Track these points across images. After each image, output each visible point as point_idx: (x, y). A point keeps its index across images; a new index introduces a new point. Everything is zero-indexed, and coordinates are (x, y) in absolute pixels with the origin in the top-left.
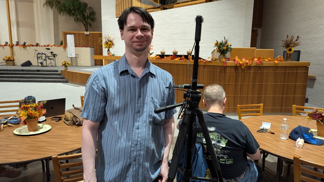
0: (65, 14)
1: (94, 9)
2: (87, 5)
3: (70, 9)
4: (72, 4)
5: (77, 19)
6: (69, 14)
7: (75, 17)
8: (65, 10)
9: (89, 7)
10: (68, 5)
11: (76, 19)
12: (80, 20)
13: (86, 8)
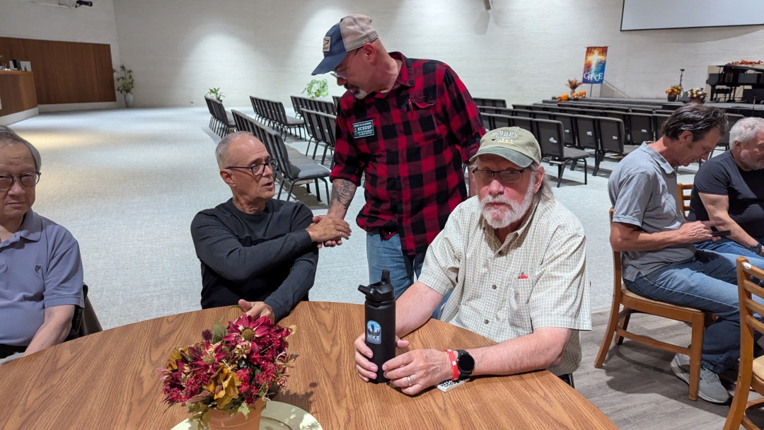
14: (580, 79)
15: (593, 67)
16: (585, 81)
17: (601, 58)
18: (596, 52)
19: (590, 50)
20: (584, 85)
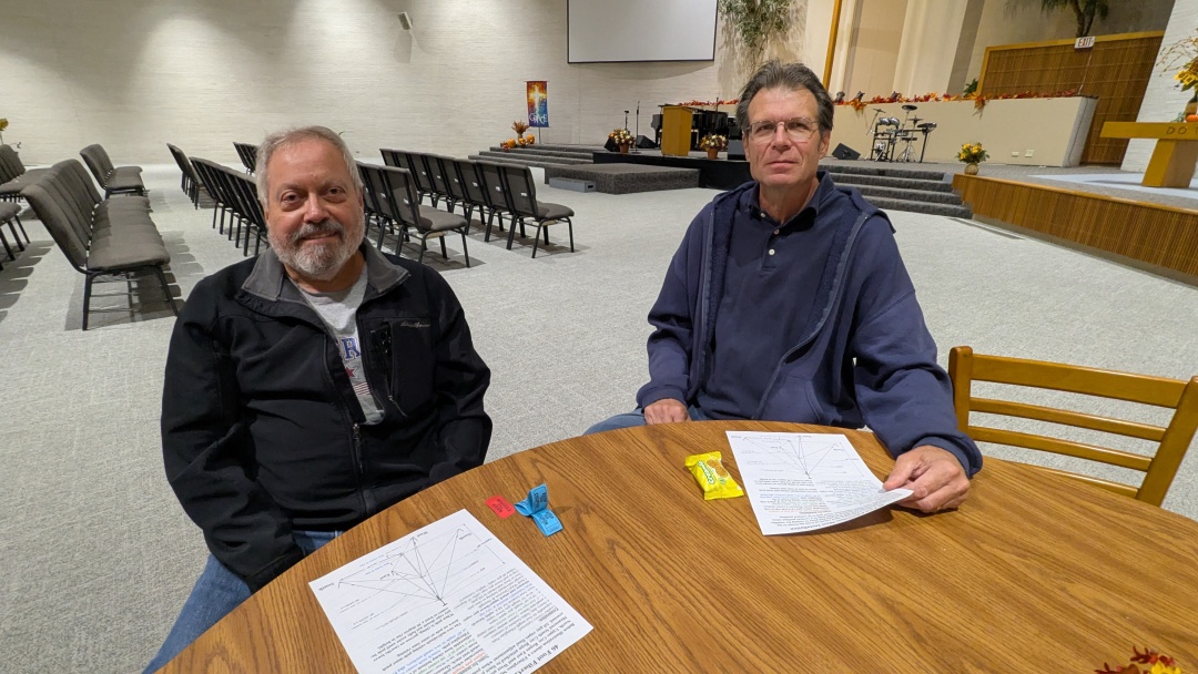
14: (527, 123)
15: (537, 106)
16: (532, 124)
17: (542, 95)
18: (537, 88)
19: (530, 85)
20: (531, 128)
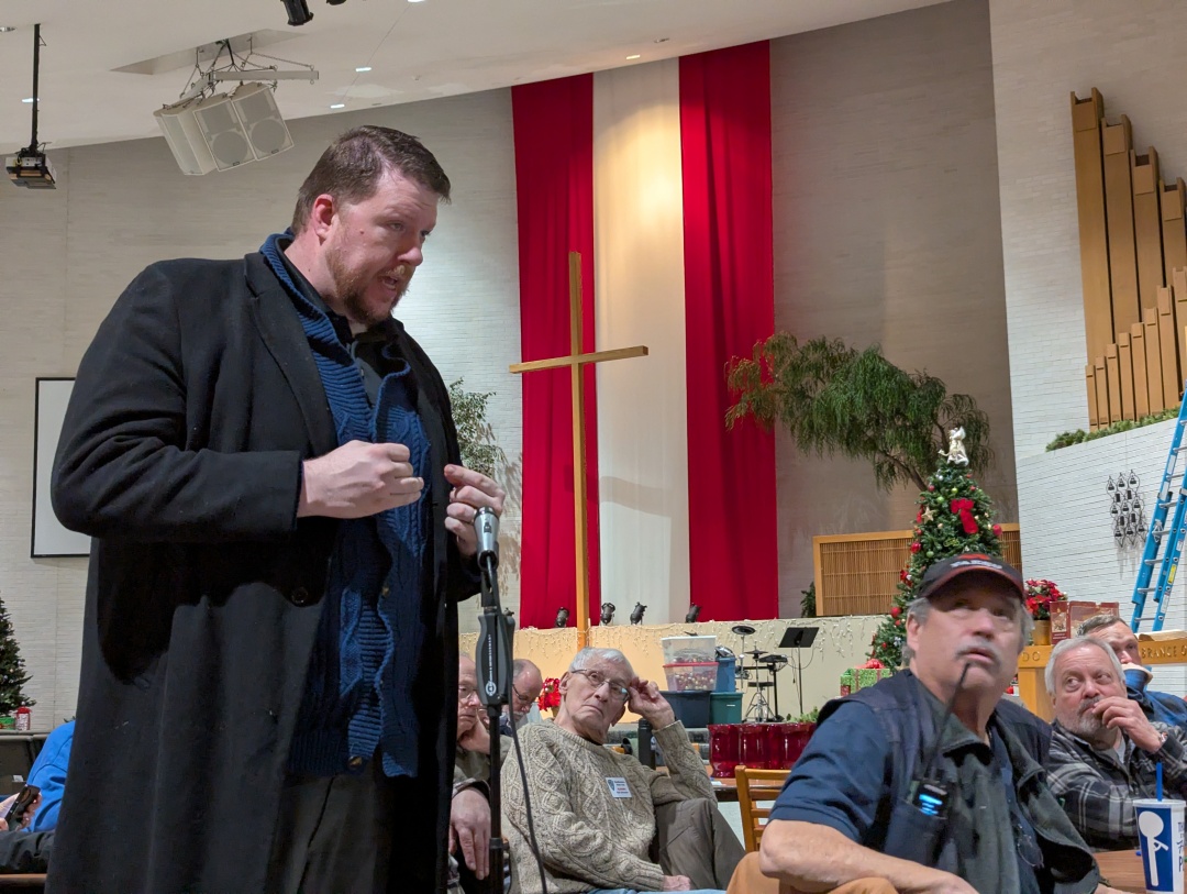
0: (831, 449)
1: (980, 406)
2: (943, 390)
3: (853, 419)
4: (866, 392)
5: (891, 467)
6: (848, 444)
7: (878, 457)
8: (831, 429)
9: (955, 396)
10: (844, 406)
11: (886, 467)
12: (906, 468)
13: (937, 405)
